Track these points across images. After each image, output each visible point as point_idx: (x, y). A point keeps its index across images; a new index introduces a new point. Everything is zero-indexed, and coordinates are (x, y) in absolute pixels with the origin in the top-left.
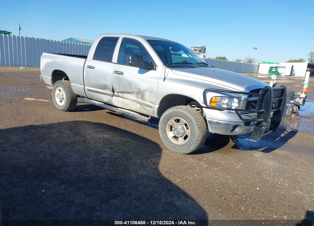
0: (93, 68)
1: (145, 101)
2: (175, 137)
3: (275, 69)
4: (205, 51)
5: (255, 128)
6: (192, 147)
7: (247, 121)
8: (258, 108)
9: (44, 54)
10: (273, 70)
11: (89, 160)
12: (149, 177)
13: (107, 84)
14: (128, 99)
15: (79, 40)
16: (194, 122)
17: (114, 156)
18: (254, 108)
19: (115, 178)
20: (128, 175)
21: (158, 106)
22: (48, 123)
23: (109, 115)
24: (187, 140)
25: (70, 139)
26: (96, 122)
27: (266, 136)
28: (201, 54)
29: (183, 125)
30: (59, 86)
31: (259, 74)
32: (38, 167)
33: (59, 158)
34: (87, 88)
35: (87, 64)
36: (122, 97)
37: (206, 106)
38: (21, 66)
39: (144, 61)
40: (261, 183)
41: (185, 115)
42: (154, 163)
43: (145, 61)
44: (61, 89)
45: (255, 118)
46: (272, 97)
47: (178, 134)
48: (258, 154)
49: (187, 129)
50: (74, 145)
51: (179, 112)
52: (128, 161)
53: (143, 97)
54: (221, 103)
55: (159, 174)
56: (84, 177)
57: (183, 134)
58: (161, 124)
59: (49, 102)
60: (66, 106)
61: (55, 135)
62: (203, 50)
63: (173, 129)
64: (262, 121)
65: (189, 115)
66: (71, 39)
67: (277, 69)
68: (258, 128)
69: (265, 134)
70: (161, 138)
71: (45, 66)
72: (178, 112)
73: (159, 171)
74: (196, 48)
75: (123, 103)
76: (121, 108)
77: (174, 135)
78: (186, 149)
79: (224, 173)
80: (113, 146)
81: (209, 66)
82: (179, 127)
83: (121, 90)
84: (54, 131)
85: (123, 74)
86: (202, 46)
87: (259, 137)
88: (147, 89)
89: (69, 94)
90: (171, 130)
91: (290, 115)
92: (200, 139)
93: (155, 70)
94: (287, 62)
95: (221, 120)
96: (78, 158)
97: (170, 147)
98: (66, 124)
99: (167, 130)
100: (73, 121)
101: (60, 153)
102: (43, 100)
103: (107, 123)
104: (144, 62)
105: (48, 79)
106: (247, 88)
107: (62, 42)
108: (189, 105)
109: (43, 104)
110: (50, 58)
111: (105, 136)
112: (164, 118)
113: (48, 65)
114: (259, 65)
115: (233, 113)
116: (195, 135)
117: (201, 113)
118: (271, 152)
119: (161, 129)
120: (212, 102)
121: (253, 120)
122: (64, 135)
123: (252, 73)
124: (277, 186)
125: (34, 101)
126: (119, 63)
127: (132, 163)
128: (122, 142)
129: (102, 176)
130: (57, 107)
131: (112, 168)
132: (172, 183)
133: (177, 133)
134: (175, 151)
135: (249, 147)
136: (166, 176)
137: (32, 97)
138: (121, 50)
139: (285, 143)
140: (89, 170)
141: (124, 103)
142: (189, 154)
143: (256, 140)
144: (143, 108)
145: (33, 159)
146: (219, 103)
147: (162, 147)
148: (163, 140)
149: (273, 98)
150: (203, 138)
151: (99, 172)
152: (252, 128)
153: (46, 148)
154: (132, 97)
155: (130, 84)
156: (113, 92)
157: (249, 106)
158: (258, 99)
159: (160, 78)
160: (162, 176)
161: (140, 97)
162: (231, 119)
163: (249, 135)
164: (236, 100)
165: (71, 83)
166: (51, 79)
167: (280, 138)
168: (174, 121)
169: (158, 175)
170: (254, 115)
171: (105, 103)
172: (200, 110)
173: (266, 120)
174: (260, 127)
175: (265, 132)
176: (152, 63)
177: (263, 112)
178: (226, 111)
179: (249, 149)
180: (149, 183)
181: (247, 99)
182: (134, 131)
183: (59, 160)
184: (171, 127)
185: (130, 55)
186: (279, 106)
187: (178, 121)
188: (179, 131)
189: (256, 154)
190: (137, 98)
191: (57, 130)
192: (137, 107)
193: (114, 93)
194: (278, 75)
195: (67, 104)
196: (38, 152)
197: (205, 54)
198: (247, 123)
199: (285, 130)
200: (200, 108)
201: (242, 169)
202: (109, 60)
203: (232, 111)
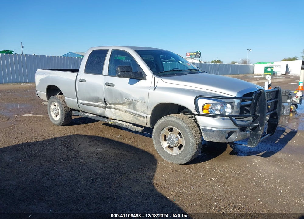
0: (84, 81)
1: (137, 111)
2: (169, 147)
3: (270, 68)
4: (200, 55)
5: (251, 134)
6: (187, 157)
7: (242, 126)
8: (252, 113)
9: (38, 70)
10: (268, 70)
11: (81, 177)
12: (143, 193)
13: (99, 96)
14: (120, 110)
15: (78, 54)
16: (188, 130)
17: (107, 171)
18: (248, 112)
19: (107, 197)
20: (121, 192)
21: (151, 116)
22: (42, 140)
23: (105, 126)
24: (182, 150)
25: (63, 155)
26: (91, 135)
27: (265, 139)
28: (196, 59)
29: (177, 134)
30: (54, 101)
31: (255, 75)
32: (27, 189)
33: (50, 177)
34: (80, 101)
35: (79, 78)
36: (114, 109)
37: (198, 114)
38: (23, 83)
39: (133, 71)
40: (262, 193)
41: (178, 123)
42: (148, 177)
44: (56, 104)
45: (250, 122)
46: (266, 100)
47: (172, 144)
48: (257, 160)
49: (181, 137)
50: (67, 161)
51: (172, 121)
52: (122, 176)
53: (135, 108)
54: (213, 110)
55: (154, 189)
56: (74, 197)
57: (177, 144)
58: (155, 134)
59: (46, 117)
60: (62, 120)
61: (49, 152)
62: (198, 55)
63: (167, 139)
64: (258, 126)
65: (182, 124)
66: (71, 53)
67: (272, 68)
68: (254, 133)
69: (263, 138)
70: (156, 148)
71: (39, 82)
72: (170, 121)
73: (153, 186)
74: (191, 54)
76: (114, 119)
77: (169, 145)
78: (181, 159)
79: (221, 183)
80: (107, 160)
81: (201, 71)
82: (173, 136)
83: (113, 102)
84: (48, 148)
85: (113, 86)
86: (197, 52)
87: (256, 142)
88: (138, 99)
89: (63, 108)
90: (165, 140)
91: (289, 115)
92: (195, 148)
93: (145, 79)
94: (282, 61)
95: (215, 128)
96: (70, 175)
97: (165, 157)
98: (60, 139)
99: (161, 140)
100: (68, 136)
101: (52, 172)
102: (41, 116)
103: (102, 136)
104: (133, 73)
105: (42, 94)
106: (239, 93)
107: (61, 57)
108: (182, 113)
109: (40, 120)
111: (99, 149)
112: (157, 128)
113: (42, 81)
114: (254, 66)
115: (227, 119)
116: (190, 145)
117: (195, 120)
118: (271, 157)
119: (155, 139)
120: (204, 109)
121: (249, 125)
122: (58, 151)
123: (247, 74)
124: (279, 194)
125: (31, 117)
126: (109, 74)
127: (126, 179)
128: (116, 155)
129: (93, 195)
130: (53, 122)
131: (104, 185)
132: (167, 199)
133: (171, 142)
134: (171, 161)
135: (248, 152)
136: (160, 190)
137: (29, 113)
138: (111, 62)
140: (79, 188)
141: (117, 114)
142: (185, 164)
143: (253, 146)
144: (136, 119)
145: (23, 180)
147: (157, 158)
148: (157, 150)
149: (268, 101)
150: (198, 147)
151: (91, 191)
152: (248, 133)
153: (38, 166)
154: (124, 108)
155: (121, 95)
156: (106, 103)
157: (243, 110)
158: (252, 103)
159: (150, 88)
160: (157, 191)
161: (132, 107)
162: (224, 126)
163: (246, 140)
164: (229, 106)
165: (65, 98)
166: (46, 94)
167: (279, 140)
168: (167, 131)
169: (152, 190)
170: (249, 120)
171: (99, 116)
173: (262, 125)
174: (257, 132)
175: (262, 137)
176: (142, 73)
177: (258, 116)
178: (219, 117)
179: (247, 155)
180: (142, 200)
181: (240, 104)
182: (129, 143)
183: (49, 180)
184: (165, 137)
185: (119, 66)
186: (275, 108)
187: (171, 130)
188: (173, 140)
189: (255, 160)
190: (129, 108)
191: (51, 147)
192: (130, 118)
193: (106, 105)
194: (273, 74)
195: (62, 118)
196: (29, 172)
197: (200, 59)
198: (243, 129)
199: (284, 131)
200: (193, 116)
201: (241, 177)
202: (100, 72)
203: (225, 118)
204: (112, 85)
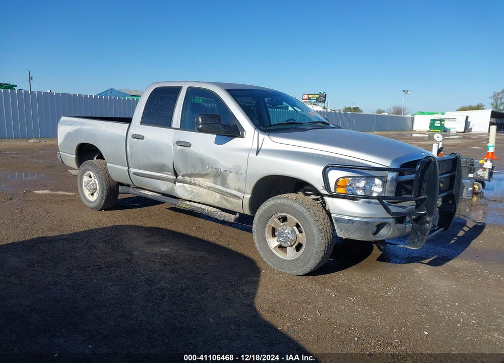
0: (141, 137)
1: (228, 187)
2: (280, 247)
3: (439, 122)
4: (325, 99)
5: (413, 226)
6: (310, 264)
7: (399, 215)
8: (415, 194)
9: (63, 118)
10: (436, 125)
11: (137, 294)
12: (239, 321)
13: (165, 163)
14: (200, 186)
15: (125, 92)
16: (311, 220)
17: (179, 285)
18: (410, 192)
19: (181, 326)
20: (203, 318)
21: (250, 196)
22: (70, 232)
23: (172, 212)
24: (301, 252)
25: (106, 257)
27: (434, 237)
28: (320, 104)
29: (294, 226)
30: (89, 170)
31: (415, 132)
33: (85, 293)
34: (132, 170)
35: (132, 132)
36: (190, 183)
37: (328, 194)
38: (32, 138)
39: (222, 123)
40: (430, 323)
41: (295, 209)
42: (247, 296)
43: (225, 124)
44: (92, 174)
45: (412, 209)
46: (438, 174)
47: (285, 242)
48: (421, 270)
49: (300, 232)
50: (113, 268)
51: (286, 205)
52: (203, 293)
53: (225, 183)
54: (353, 187)
55: (256, 315)
56: (127, 325)
57: (293, 242)
58: (256, 226)
59: (74, 195)
60: (101, 201)
61: (81, 252)
62: (321, 98)
63: (277, 233)
64: (425, 214)
65: (302, 209)
66: (111, 91)
67: (443, 123)
68: (418, 226)
69: (431, 235)
70: (258, 249)
71: (64, 138)
72: (283, 204)
73: (255, 310)
74: (311, 96)
75: (192, 192)
76: (189, 201)
77: (279, 243)
78: (300, 268)
79: (365, 306)
80: (178, 266)
81: (331, 125)
82: (287, 229)
83: (189, 172)
84: (80, 245)
85: (190, 146)
86: (320, 92)
87: (422, 241)
88: (231, 169)
89: (104, 182)
90: (274, 236)
91: (471, 198)
92: (323, 249)
93: (242, 137)
94: (458, 110)
95: (355, 217)
96: (119, 291)
97: (273, 264)
98: (99, 231)
99: (266, 235)
100: (112, 227)
101: (88, 285)
102: (65, 193)
103: (168, 227)
104: (222, 125)
105: (70, 158)
106: (395, 161)
107: (96, 96)
108: (301, 193)
109: (64, 200)
110: (72, 124)
111: (163, 249)
112: (261, 216)
113: (69, 136)
114: (413, 118)
115: (375, 203)
116: (314, 242)
117: (322, 204)
118: (444, 265)
119: (257, 234)
120: (339, 186)
121: (410, 213)
122: (96, 251)
123: (403, 130)
124: (458, 325)
125: (49, 194)
126: (183, 127)
127: (210, 297)
128: (192, 259)
129: (158, 323)
130: (86, 203)
131: (174, 307)
132: (278, 331)
133: (284, 239)
134: (282, 270)
136: (267, 317)
137: (46, 188)
138: (186, 107)
139: (466, 248)
140: (135, 312)
141: (194, 192)
142: (306, 275)
143: (416, 247)
144: (226, 200)
145: (42, 297)
146: (350, 188)
147: (260, 264)
148: (260, 252)
149: (440, 175)
150: (328, 247)
151: (153, 316)
152: (409, 227)
153: (65, 276)
154: (207, 183)
155: (202, 161)
156: (176, 175)
157: (401, 190)
158: (415, 178)
159: (250, 150)
160: (261, 318)
161: (219, 181)
162: (371, 214)
163: (403, 238)
164: (378, 182)
165: (108, 164)
166: (76, 158)
167: (456, 238)
168: (277, 220)
169: (254, 316)
170: (410, 205)
171: (164, 194)
172: (320, 199)
173: (430, 213)
174: (422, 225)
175: (430, 233)
176: (237, 126)
177: (425, 198)
178: (362, 200)
179: (405, 261)
180: (238, 331)
181: (396, 178)
182: (212, 239)
183: (85, 297)
184: (274, 230)
185: (201, 115)
186: (451, 187)
187: (284, 219)
188: (286, 236)
189: (418, 270)
190: (215, 183)
191: (85, 244)
192: (215, 198)
193: (177, 178)
194: (444, 132)
195: (102, 197)
196: (50, 285)
197: (325, 105)
198: (400, 219)
199: (464, 224)
200: (320, 197)
201: (397, 298)
202: (167, 123)
203: (373, 201)
204: (187, 145)
